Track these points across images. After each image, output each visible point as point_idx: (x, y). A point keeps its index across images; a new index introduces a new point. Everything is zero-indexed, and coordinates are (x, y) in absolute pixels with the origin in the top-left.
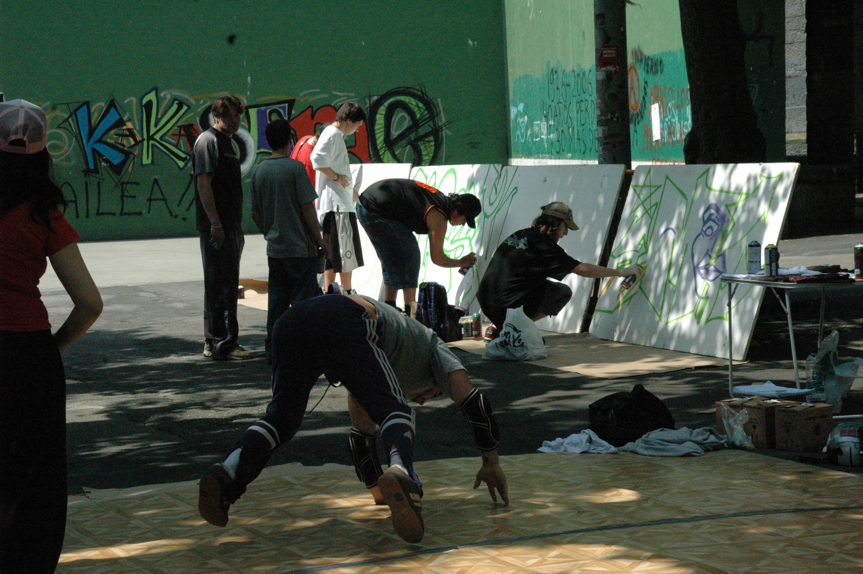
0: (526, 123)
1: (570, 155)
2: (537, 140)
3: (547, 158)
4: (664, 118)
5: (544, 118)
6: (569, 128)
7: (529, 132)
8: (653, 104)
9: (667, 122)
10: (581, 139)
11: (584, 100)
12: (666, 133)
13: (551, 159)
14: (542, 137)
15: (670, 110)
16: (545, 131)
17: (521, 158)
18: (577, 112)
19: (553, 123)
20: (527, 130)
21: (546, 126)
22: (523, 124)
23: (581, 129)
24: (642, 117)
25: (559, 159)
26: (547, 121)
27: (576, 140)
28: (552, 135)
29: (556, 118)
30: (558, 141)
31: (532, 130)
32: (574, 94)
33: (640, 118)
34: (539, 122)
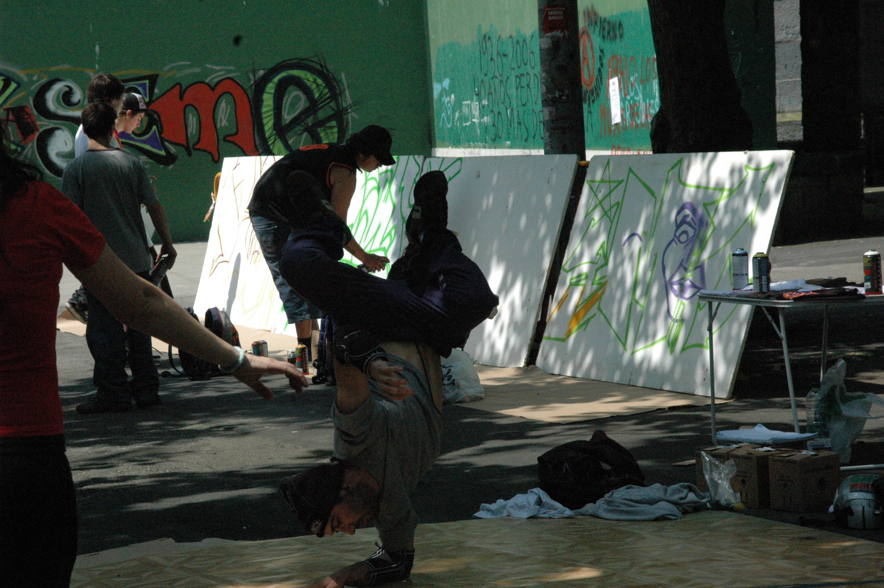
0: (452, 103)
1: (508, 143)
2: (467, 124)
3: (480, 147)
4: (625, 95)
5: (475, 97)
6: (507, 109)
7: (457, 115)
8: (612, 78)
9: (629, 101)
10: (522, 124)
11: (525, 74)
12: (628, 114)
13: (485, 148)
14: (474, 120)
15: (632, 86)
16: (477, 113)
17: (447, 147)
18: (517, 89)
19: (486, 103)
20: (454, 112)
21: (478, 107)
22: (449, 105)
23: (521, 109)
24: (598, 94)
25: (495, 148)
26: (480, 101)
27: (516, 124)
28: (485, 118)
29: (490, 96)
30: (494, 125)
31: (461, 112)
32: (512, 66)
33: (595, 95)
34: (469, 102)
